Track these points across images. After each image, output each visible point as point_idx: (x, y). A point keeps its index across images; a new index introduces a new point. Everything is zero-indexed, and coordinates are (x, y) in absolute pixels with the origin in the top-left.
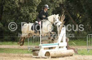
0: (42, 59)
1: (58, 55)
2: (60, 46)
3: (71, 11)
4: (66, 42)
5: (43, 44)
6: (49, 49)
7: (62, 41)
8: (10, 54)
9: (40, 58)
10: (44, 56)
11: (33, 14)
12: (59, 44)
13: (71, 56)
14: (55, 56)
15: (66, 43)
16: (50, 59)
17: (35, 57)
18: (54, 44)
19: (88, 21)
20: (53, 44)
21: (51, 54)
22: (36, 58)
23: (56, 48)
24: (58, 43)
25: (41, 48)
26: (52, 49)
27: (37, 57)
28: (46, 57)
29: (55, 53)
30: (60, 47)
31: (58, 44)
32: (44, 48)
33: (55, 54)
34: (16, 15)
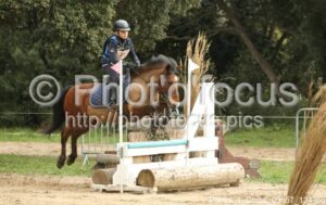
0: (127, 194)
1: (184, 181)
2: (191, 149)
3: (251, 17)
4: (216, 134)
5: (131, 144)
6: (153, 161)
7: (200, 133)
8: (14, 175)
9: (118, 192)
10: (132, 186)
11: (101, 34)
12: (190, 144)
13: (232, 185)
14: (173, 184)
15: (217, 139)
16: (155, 195)
17: (102, 187)
18: (172, 141)
19: (311, 59)
20: (166, 142)
21: (156, 177)
22: (104, 191)
23: (178, 157)
24: (184, 140)
25: (122, 157)
26: (163, 160)
27: (108, 187)
28: (139, 188)
29: (171, 174)
30: (192, 155)
31: (187, 144)
32: (134, 157)
33: (173, 178)
34: (45, 32)
